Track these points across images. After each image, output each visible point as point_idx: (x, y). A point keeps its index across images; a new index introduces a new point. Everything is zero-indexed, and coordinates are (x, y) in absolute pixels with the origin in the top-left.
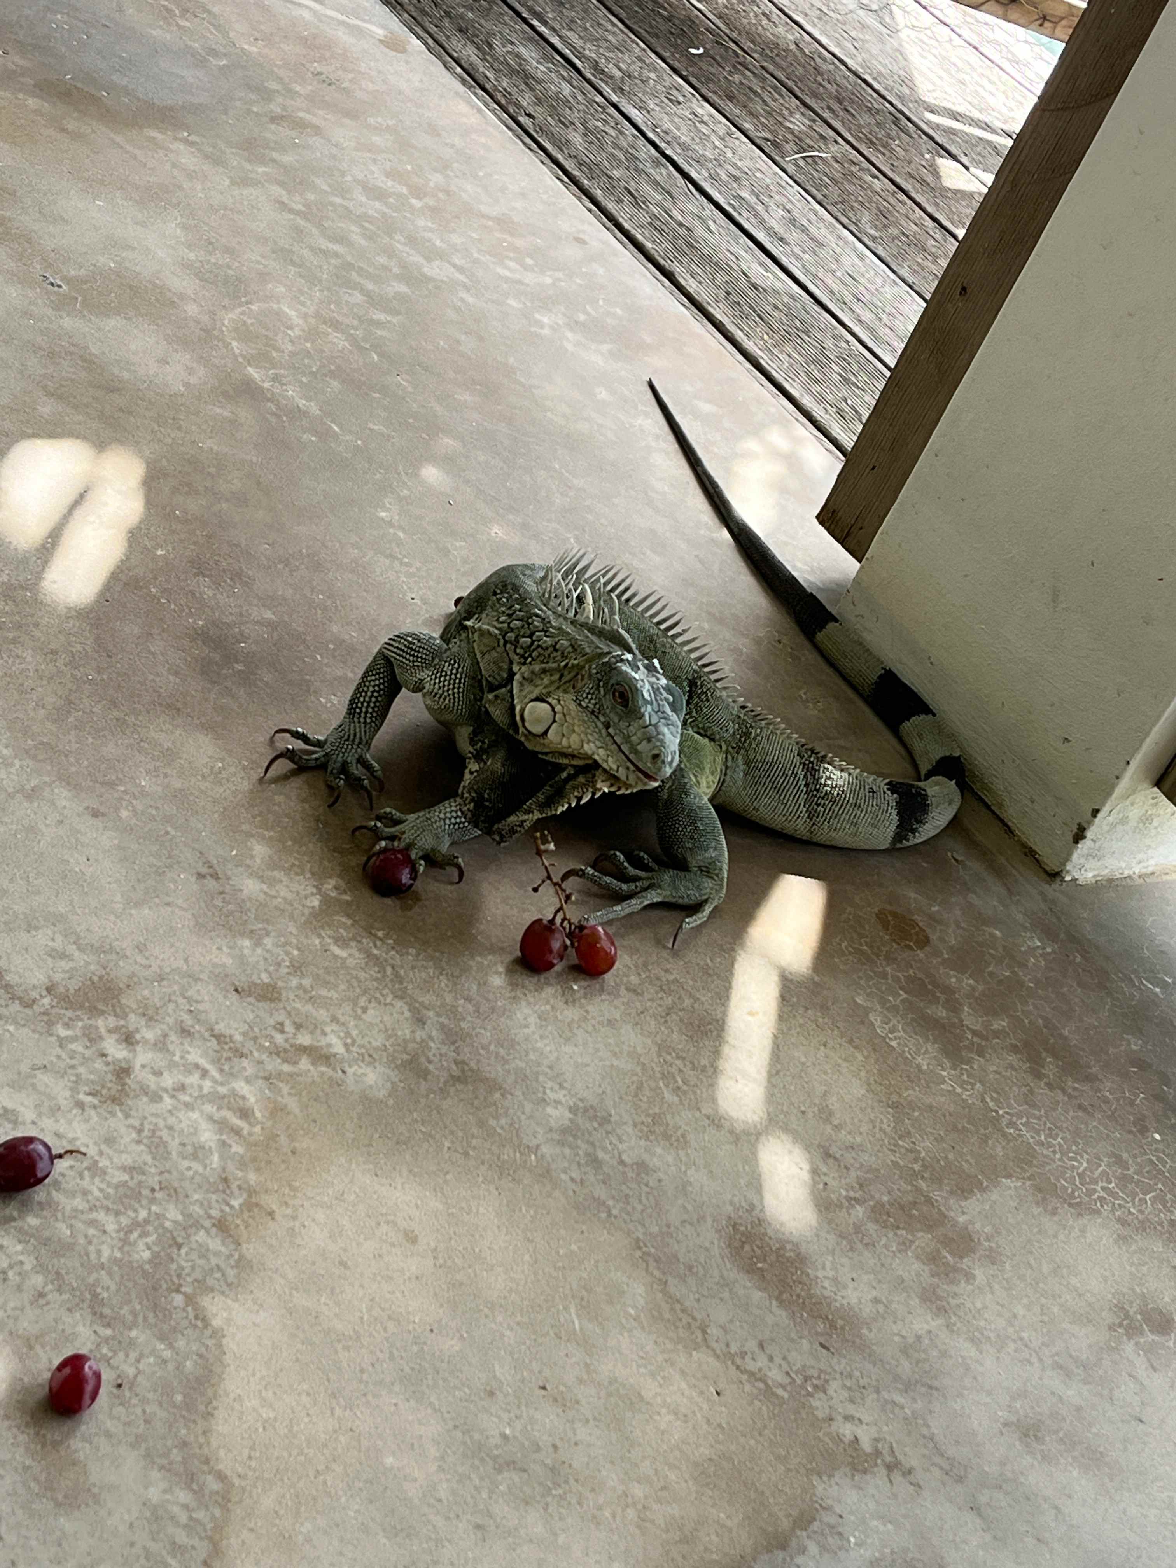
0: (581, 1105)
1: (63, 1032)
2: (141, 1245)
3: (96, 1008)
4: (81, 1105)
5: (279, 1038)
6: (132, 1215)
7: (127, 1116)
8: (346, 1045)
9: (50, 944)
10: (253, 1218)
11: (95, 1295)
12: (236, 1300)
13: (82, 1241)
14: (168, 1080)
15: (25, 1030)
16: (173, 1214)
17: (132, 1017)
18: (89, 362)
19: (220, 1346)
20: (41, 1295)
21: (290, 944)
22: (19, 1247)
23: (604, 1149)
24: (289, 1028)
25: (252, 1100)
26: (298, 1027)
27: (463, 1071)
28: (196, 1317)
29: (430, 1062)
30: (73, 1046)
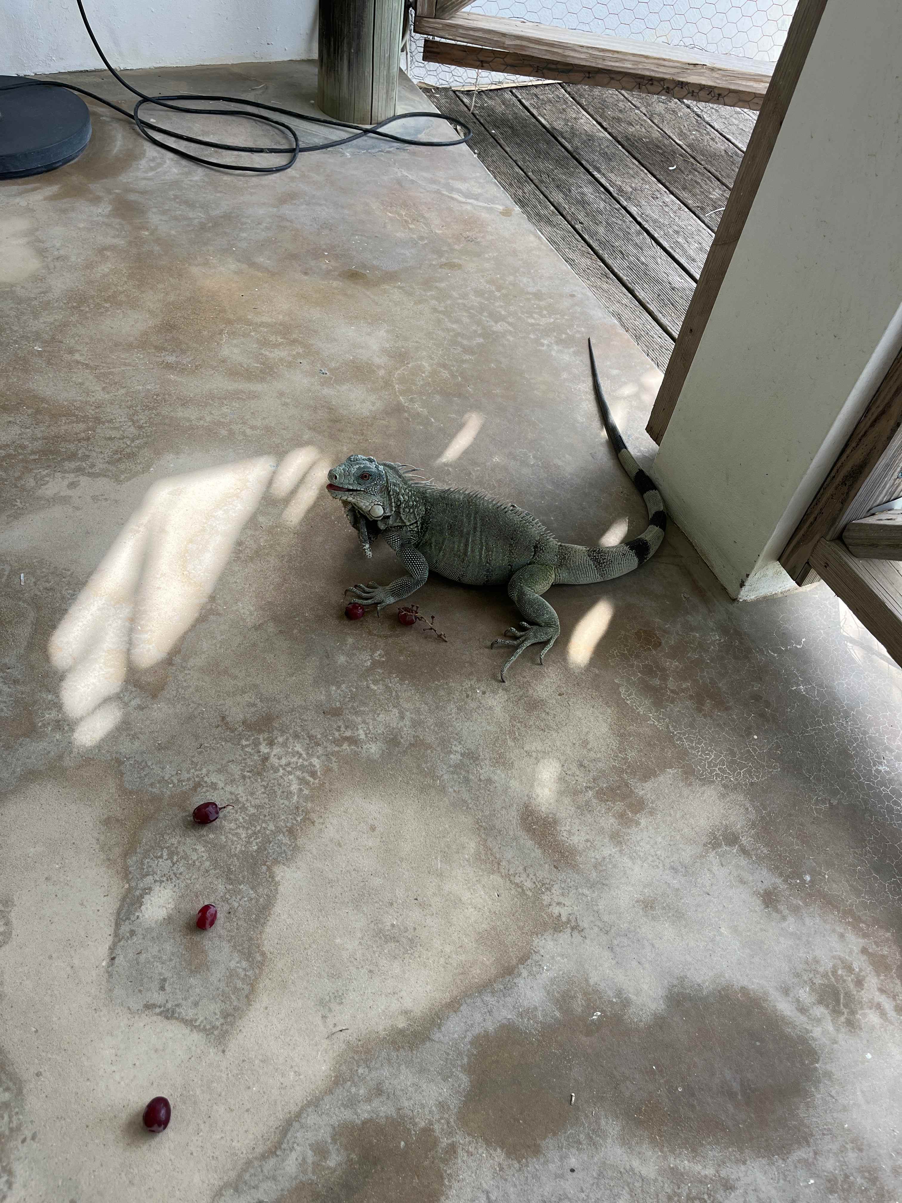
0: (467, 751)
1: (244, 743)
2: (254, 844)
3: (261, 729)
4: (244, 777)
5: (337, 734)
6: (253, 828)
7: (262, 780)
8: (366, 734)
9: (249, 700)
10: (305, 825)
11: (229, 869)
12: (288, 867)
13: (230, 843)
14: (284, 761)
15: (229, 744)
16: (272, 827)
17: (275, 732)
18: (331, 409)
19: (276, 890)
20: (207, 871)
21: (352, 686)
22: (203, 849)
23: (473, 773)
24: (343, 729)
25: (318, 767)
26: (347, 727)
27: (416, 741)
28: (269, 877)
29: (402, 738)
30: (247, 749)
